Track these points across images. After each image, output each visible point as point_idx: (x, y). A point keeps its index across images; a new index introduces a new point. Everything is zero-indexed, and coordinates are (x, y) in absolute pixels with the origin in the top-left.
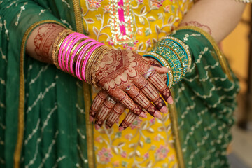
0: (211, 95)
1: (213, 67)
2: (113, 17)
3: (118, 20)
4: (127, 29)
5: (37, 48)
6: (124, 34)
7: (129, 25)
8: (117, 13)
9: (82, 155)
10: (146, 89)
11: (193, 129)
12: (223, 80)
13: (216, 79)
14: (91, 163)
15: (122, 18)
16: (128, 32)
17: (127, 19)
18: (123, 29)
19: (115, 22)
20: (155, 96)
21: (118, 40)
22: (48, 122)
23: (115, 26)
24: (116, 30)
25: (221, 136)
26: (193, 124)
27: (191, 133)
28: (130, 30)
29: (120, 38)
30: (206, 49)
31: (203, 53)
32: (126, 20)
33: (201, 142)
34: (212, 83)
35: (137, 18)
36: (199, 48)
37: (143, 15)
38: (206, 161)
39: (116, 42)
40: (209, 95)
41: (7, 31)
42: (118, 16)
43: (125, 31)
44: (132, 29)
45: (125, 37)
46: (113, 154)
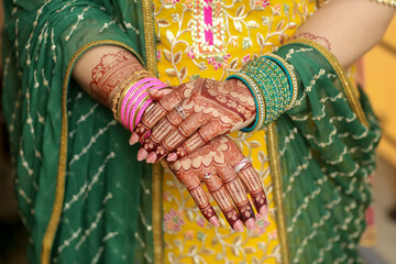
0: (331, 141)
1: (333, 100)
2: (196, 17)
3: (202, 23)
4: (215, 36)
5: (94, 82)
6: (211, 43)
7: (219, 31)
8: (202, 12)
9: (143, 220)
10: (232, 185)
11: (306, 200)
12: (348, 120)
13: (340, 119)
14: (157, 232)
15: (208, 20)
16: (215, 41)
17: (215, 21)
18: (209, 36)
19: (199, 24)
20: (242, 198)
21: (201, 51)
22: (99, 177)
23: (199, 31)
24: (199, 37)
25: (348, 220)
26: (308, 194)
27: (305, 206)
28: (219, 38)
29: (204, 49)
30: (322, 72)
31: (317, 77)
32: (214, 24)
33: (318, 222)
34: (333, 124)
35: (231, 21)
36: (311, 69)
37: (240, 18)
38: (325, 253)
39: (198, 54)
40: (328, 141)
41: (54, 47)
42: (203, 17)
43: (212, 39)
44: (223, 37)
45: (211, 48)
46: (185, 221)
